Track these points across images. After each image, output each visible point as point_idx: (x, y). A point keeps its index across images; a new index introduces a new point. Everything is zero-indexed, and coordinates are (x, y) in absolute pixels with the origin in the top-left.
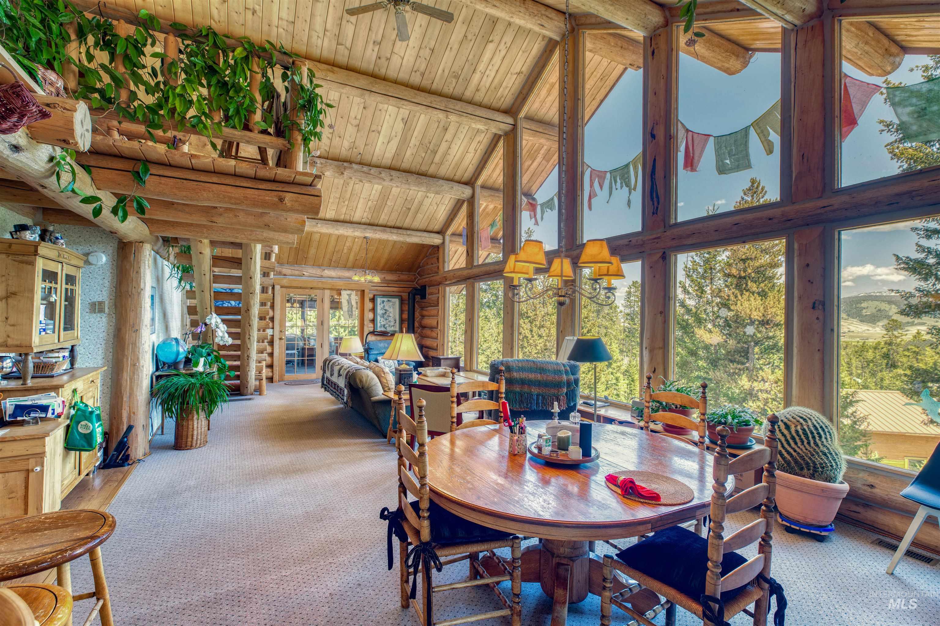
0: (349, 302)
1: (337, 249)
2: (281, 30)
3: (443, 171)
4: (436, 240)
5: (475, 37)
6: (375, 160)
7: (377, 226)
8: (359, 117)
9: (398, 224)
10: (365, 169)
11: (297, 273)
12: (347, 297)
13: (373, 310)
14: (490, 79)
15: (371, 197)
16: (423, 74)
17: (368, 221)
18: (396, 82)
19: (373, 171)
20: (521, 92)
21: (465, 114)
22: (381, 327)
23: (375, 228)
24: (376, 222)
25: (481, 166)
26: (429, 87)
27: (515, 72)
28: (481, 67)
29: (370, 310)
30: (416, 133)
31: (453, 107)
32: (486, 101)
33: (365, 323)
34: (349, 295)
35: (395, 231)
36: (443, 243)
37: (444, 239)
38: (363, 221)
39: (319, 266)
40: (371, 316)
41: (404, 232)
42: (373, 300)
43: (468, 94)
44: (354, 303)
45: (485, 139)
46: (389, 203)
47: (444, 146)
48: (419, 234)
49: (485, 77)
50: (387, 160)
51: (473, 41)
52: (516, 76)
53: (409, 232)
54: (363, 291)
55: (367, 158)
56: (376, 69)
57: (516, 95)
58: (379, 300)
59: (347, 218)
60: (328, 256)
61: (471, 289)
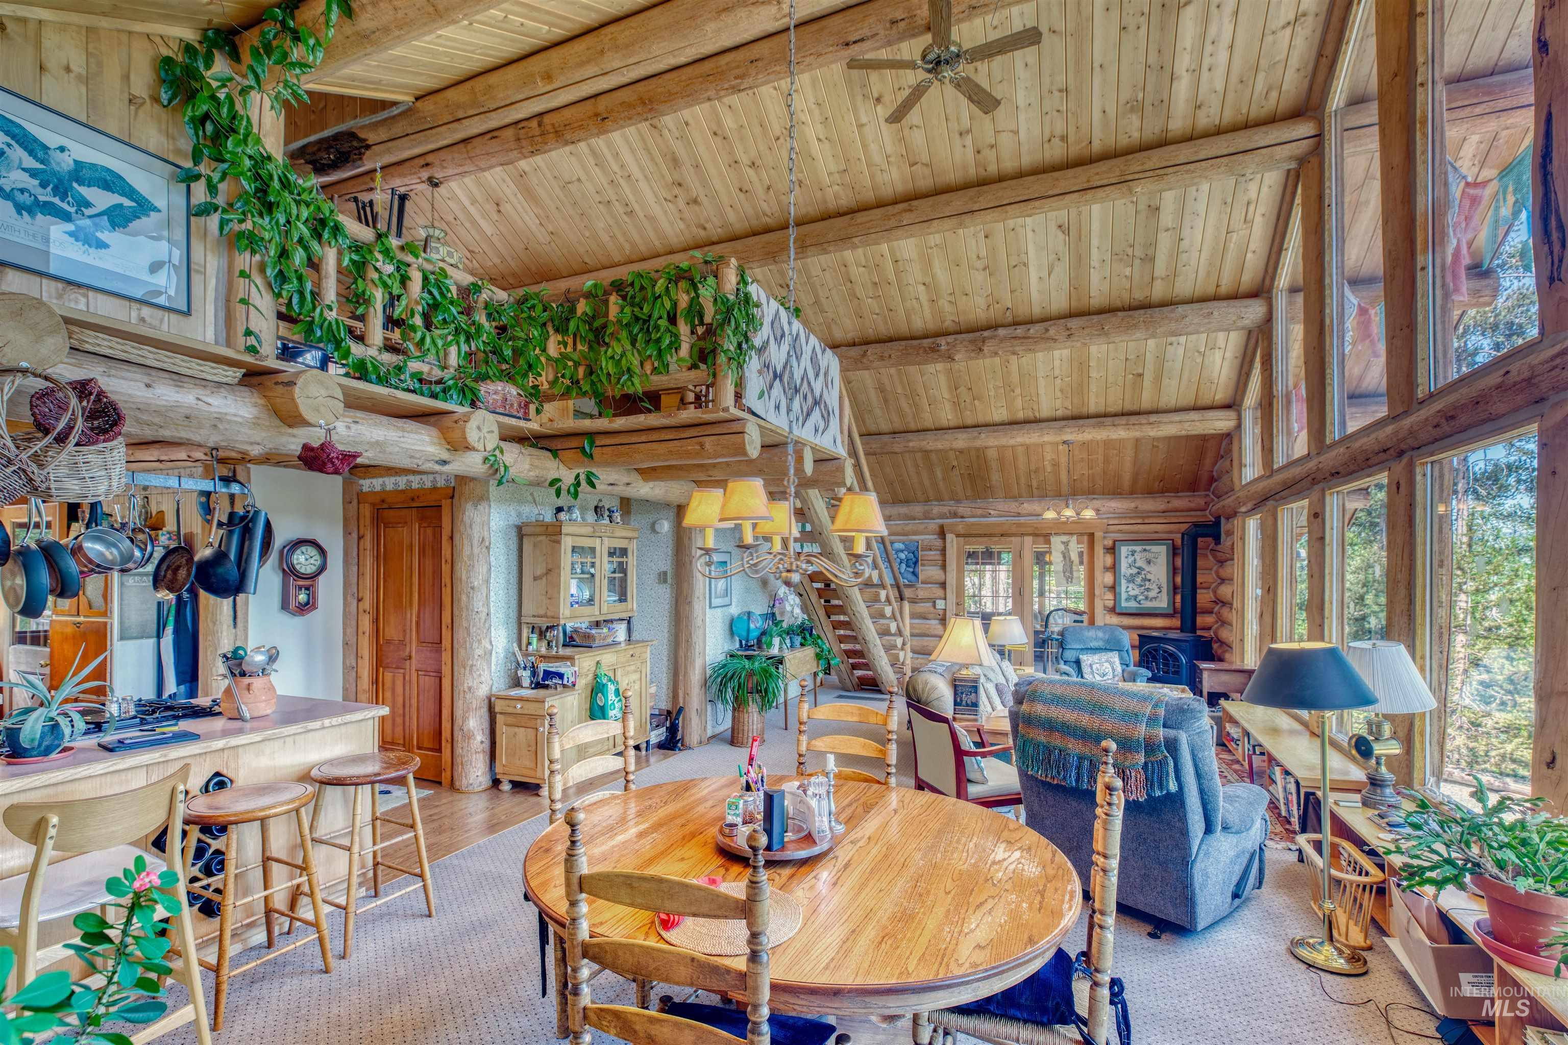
0: (1065, 555)
1: (1033, 467)
2: (836, 188)
3: (1185, 287)
4: (1221, 422)
5: (1146, 17)
6: (1037, 311)
7: (1088, 417)
8: (983, 253)
9: (1128, 407)
10: (1020, 331)
11: (979, 512)
12: (1062, 547)
13: (1114, 568)
14: (1221, 71)
15: (1057, 372)
16: (1064, 138)
17: (1068, 413)
18: (1020, 174)
19: (1034, 330)
20: (1320, 55)
21: (1171, 170)
22: (1127, 600)
23: (1081, 422)
24: (1084, 411)
25: (1275, 249)
26: (1086, 153)
27: (1282, 22)
28: (1184, 62)
29: (1107, 569)
30: (1095, 242)
31: (1139, 168)
32: (1229, 116)
33: (1097, 592)
34: (1066, 544)
35: (1123, 420)
36: (1239, 426)
37: (1239, 418)
38: (1060, 413)
39: (1014, 498)
40: (1108, 578)
41: (1143, 419)
42: (1112, 550)
43: (1177, 124)
44: (1074, 556)
45: (1265, 189)
46: (1093, 374)
47: (1164, 242)
48: (1176, 417)
49: (1205, 74)
50: (1059, 302)
51: (1144, 29)
52: (1288, 31)
53: (1153, 418)
54: (1091, 536)
55: (1022, 311)
56: (981, 170)
57: (1310, 67)
58: (1124, 550)
59: (1030, 415)
60: (1023, 480)
61: (1270, 521)
